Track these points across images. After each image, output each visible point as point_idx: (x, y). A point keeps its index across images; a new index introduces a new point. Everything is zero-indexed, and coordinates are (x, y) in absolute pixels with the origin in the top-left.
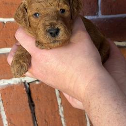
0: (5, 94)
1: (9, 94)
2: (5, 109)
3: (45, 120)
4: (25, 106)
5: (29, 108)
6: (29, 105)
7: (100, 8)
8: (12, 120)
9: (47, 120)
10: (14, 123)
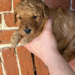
0: (19, 50)
1: (21, 50)
2: (19, 58)
3: (39, 64)
4: (29, 56)
5: (31, 57)
6: (32, 56)
7: (71, 5)
8: (22, 64)
9: (40, 64)
10: (23, 65)
